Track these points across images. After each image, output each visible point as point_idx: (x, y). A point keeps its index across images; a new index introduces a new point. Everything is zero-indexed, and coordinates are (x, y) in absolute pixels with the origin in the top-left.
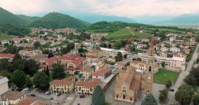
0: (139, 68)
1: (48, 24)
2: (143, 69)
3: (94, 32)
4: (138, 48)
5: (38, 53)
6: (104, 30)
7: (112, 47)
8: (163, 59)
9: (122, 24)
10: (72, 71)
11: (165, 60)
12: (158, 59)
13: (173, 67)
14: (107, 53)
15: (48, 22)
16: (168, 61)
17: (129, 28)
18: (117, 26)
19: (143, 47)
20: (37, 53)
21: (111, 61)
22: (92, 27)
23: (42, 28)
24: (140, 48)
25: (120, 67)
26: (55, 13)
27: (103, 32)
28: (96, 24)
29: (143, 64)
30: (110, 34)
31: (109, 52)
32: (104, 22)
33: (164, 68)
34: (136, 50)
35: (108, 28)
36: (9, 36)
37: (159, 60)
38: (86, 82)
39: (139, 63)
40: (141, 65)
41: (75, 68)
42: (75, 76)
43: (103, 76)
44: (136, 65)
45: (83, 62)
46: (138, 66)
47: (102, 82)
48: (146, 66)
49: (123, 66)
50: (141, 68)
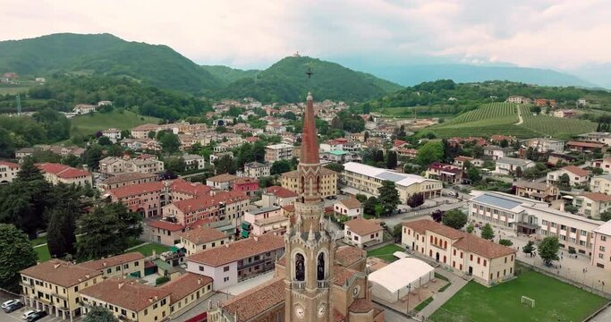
0: (431, 252)
1: (269, 89)
2: (445, 258)
3: (399, 114)
4: (497, 171)
5: (148, 168)
6: (437, 107)
7: (399, 163)
8: (563, 227)
9: (509, 87)
10: (169, 234)
11: (574, 230)
12: (540, 223)
13: (602, 266)
14: (363, 183)
15: (270, 84)
16: (584, 238)
17: (518, 100)
18: (487, 95)
19: (518, 169)
20: (143, 169)
21: (343, 213)
22: (400, 98)
23: (251, 99)
24: (506, 173)
25: (356, 238)
26: (299, 56)
27: (430, 114)
28: (417, 88)
29: (444, 239)
30: (441, 121)
31: (369, 181)
32: (443, 81)
33: (549, 265)
34: (484, 178)
35: (452, 103)
36: (142, 119)
37: (545, 227)
38: (120, 286)
39: (429, 234)
40: (436, 243)
41: (181, 225)
42: (154, 255)
43: (226, 269)
44: (420, 237)
45: (227, 207)
46: (425, 245)
47: (218, 292)
48: (453, 248)
49: (372, 236)
50: (438, 255)
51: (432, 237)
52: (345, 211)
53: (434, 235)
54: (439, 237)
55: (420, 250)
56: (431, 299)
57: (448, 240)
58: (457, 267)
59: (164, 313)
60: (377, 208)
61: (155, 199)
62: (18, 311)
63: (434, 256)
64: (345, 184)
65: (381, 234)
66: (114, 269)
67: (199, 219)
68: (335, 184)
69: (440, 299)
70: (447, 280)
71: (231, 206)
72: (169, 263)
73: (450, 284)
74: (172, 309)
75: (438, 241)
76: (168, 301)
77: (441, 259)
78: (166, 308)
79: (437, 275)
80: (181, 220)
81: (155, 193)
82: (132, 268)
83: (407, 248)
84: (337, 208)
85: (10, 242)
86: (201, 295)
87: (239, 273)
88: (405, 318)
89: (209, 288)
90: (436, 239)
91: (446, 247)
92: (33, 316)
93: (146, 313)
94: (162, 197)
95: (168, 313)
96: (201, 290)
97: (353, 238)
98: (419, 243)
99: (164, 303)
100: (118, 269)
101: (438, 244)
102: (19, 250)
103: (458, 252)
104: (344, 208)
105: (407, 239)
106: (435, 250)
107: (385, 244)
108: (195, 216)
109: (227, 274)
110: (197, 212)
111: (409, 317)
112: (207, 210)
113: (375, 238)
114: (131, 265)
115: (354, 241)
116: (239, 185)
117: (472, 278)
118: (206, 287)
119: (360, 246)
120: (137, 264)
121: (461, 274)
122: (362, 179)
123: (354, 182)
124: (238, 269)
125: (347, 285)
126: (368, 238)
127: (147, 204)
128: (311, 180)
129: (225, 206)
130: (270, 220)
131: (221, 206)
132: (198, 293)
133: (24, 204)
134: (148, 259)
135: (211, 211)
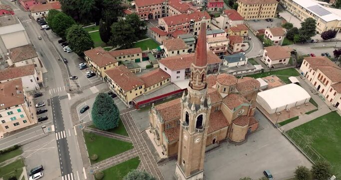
0: (316, 83)
2: (323, 90)
10: (160, 37)
14: (297, 11)
21: (270, 38)
25: (269, 60)
29: (327, 79)
31: (301, 10)
38: (121, 74)
39: (319, 72)
40: (321, 79)
41: (166, 32)
42: (148, 50)
43: (178, 72)
44: (313, 71)
45: (196, 23)
46: (313, 77)
47: (173, 83)
48: (331, 87)
49: (281, 61)
50: (319, 87)
51: (320, 74)
52: (271, 37)
53: (322, 74)
54: (325, 77)
55: (309, 79)
56: (297, 118)
57: (330, 81)
58: (329, 99)
59: (141, 92)
60: (296, 37)
61: (159, 9)
62: (84, 70)
63: (317, 86)
64: (284, 9)
65: (287, 60)
66: (126, 56)
67: (177, 30)
68: (275, 11)
69: (304, 119)
70: (317, 106)
71: (198, 23)
72: (155, 56)
73: (317, 110)
74: (146, 90)
75: (323, 79)
76: (143, 87)
77: (321, 90)
78: (142, 90)
79: (311, 101)
80: (167, 30)
81: (159, 5)
82: (136, 57)
83: (302, 74)
84: (267, 33)
85: (79, 36)
86: (163, 83)
87: (186, 75)
88: (273, 127)
89: (168, 80)
90: (322, 77)
91: (327, 84)
92: (89, 75)
93: (131, 92)
94: (163, 7)
95: (143, 92)
96: (163, 82)
97: (267, 60)
98: (310, 74)
99: (141, 88)
100: (129, 56)
101: (322, 80)
102: (83, 40)
103: (333, 91)
104: (271, 34)
105: (304, 68)
106: (319, 83)
107: (287, 68)
108: (175, 28)
109: (178, 75)
110: (176, 26)
111: (275, 127)
112: (183, 24)
113: (282, 62)
114: (135, 55)
115: (267, 62)
116: (211, 3)
117: (336, 109)
118: (166, 80)
119: (270, 66)
120: (138, 55)
121: (329, 104)
122: (298, 8)
123: (291, 8)
124: (186, 72)
125: (234, 110)
126: (277, 62)
127: (155, 11)
128: (198, 76)
129: (194, 23)
130: (216, 39)
131: (192, 22)
132: (161, 83)
133: (92, 7)
134: (145, 51)
135: (185, 25)
